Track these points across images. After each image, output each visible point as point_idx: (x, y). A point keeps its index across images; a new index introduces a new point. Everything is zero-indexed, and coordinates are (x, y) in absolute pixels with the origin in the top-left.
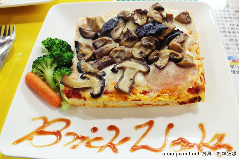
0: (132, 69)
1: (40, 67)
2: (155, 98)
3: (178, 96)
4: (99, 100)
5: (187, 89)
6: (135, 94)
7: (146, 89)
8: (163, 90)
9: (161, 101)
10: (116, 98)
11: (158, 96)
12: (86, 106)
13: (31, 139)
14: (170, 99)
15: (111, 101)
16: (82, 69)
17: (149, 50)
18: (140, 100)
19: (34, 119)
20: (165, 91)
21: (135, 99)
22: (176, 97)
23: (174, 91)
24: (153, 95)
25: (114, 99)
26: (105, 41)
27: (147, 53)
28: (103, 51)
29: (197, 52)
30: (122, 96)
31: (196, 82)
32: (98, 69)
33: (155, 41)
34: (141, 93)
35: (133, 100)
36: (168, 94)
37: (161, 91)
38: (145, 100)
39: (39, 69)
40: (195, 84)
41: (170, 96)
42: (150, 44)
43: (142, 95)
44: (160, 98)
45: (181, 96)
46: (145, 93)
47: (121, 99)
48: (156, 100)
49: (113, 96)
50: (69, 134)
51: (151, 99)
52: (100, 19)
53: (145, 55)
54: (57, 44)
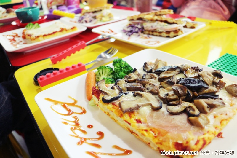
0: (148, 100)
1: (101, 72)
2: (142, 130)
3: (161, 142)
4: (105, 105)
5: (175, 141)
6: (130, 117)
7: (142, 120)
8: (154, 128)
9: (144, 135)
10: (116, 111)
11: (146, 130)
12: (98, 107)
13: (56, 104)
14: (153, 139)
15: (111, 111)
16: (118, 83)
17: (175, 97)
18: (130, 124)
19: (70, 97)
20: (155, 130)
21: (127, 121)
22: (159, 142)
23: (162, 135)
24: (142, 126)
25: (114, 110)
26: (152, 76)
27: (172, 97)
28: (143, 81)
29: (221, 122)
30: (121, 112)
31: (190, 141)
32: (127, 88)
33: (187, 93)
34: (135, 119)
35: (126, 121)
36: (155, 134)
37: (151, 128)
38: (133, 126)
39: (99, 73)
40: (187, 142)
41: (156, 137)
42: (179, 91)
43: (135, 121)
44: (145, 133)
45: (164, 143)
46: (139, 121)
47: (118, 114)
48: (141, 132)
49: (115, 108)
50: (75, 117)
51: (138, 129)
52: (165, 64)
53: (168, 98)
54: (121, 63)
